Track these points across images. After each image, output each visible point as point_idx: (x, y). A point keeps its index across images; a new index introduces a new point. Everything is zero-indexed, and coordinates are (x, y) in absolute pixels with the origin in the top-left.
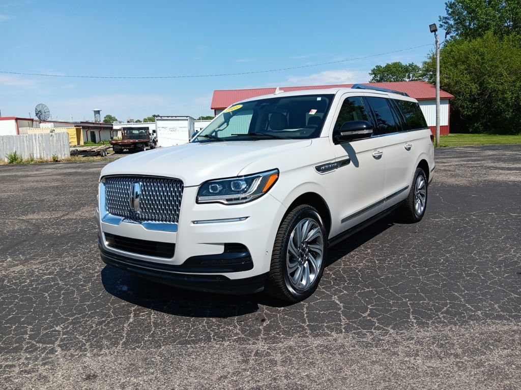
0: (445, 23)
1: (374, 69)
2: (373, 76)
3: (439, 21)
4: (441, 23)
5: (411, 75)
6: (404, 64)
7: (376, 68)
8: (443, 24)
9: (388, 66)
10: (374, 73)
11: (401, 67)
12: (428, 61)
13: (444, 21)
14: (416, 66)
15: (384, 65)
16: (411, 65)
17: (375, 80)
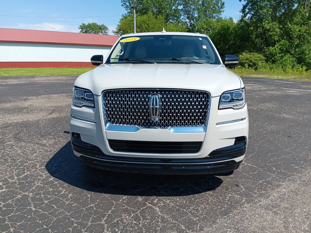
0: (124, 4)
1: (81, 25)
2: (81, 29)
3: (121, 2)
4: (122, 3)
5: (103, 32)
6: (98, 24)
7: (82, 25)
8: (123, 4)
9: (89, 25)
10: (81, 28)
11: (97, 26)
12: (119, 24)
13: (124, 2)
14: (105, 26)
15: (87, 24)
16: (103, 26)
17: (82, 32)
